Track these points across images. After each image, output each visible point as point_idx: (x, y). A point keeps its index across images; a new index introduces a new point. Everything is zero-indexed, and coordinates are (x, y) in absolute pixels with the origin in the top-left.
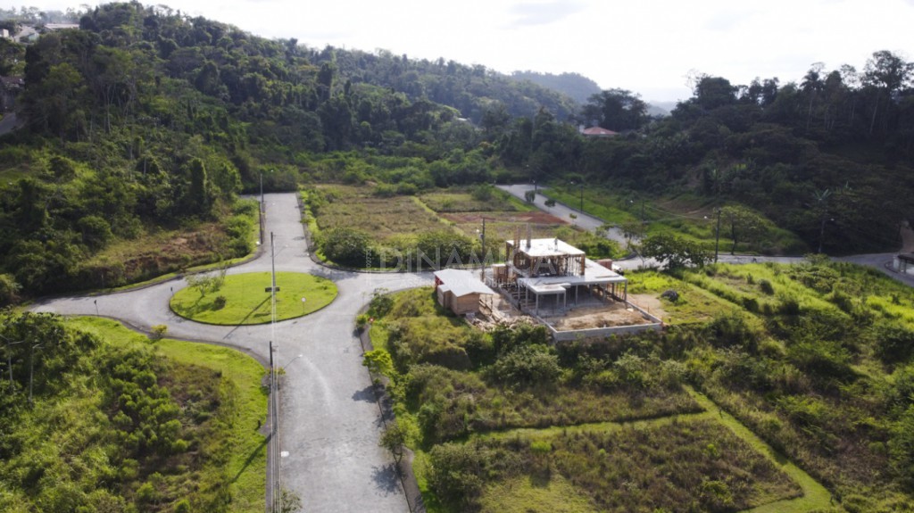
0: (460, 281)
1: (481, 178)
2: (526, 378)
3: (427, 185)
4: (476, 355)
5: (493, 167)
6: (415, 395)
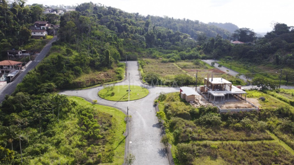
0: (188, 91)
1: (196, 57)
2: (209, 124)
3: (178, 59)
4: (193, 115)
5: (200, 54)
6: (172, 127)
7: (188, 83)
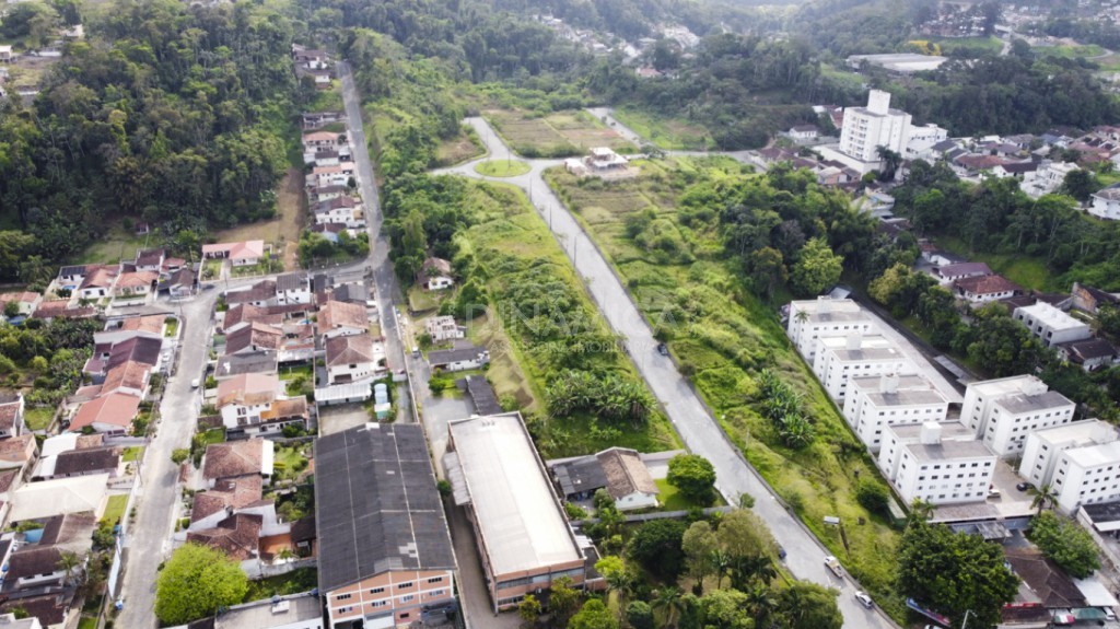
0: (573, 163)
1: (578, 106)
2: (594, 189)
3: (549, 111)
4: (580, 184)
5: (584, 97)
6: (564, 192)
7: (572, 154)
